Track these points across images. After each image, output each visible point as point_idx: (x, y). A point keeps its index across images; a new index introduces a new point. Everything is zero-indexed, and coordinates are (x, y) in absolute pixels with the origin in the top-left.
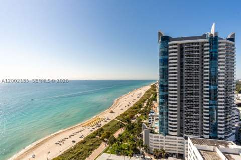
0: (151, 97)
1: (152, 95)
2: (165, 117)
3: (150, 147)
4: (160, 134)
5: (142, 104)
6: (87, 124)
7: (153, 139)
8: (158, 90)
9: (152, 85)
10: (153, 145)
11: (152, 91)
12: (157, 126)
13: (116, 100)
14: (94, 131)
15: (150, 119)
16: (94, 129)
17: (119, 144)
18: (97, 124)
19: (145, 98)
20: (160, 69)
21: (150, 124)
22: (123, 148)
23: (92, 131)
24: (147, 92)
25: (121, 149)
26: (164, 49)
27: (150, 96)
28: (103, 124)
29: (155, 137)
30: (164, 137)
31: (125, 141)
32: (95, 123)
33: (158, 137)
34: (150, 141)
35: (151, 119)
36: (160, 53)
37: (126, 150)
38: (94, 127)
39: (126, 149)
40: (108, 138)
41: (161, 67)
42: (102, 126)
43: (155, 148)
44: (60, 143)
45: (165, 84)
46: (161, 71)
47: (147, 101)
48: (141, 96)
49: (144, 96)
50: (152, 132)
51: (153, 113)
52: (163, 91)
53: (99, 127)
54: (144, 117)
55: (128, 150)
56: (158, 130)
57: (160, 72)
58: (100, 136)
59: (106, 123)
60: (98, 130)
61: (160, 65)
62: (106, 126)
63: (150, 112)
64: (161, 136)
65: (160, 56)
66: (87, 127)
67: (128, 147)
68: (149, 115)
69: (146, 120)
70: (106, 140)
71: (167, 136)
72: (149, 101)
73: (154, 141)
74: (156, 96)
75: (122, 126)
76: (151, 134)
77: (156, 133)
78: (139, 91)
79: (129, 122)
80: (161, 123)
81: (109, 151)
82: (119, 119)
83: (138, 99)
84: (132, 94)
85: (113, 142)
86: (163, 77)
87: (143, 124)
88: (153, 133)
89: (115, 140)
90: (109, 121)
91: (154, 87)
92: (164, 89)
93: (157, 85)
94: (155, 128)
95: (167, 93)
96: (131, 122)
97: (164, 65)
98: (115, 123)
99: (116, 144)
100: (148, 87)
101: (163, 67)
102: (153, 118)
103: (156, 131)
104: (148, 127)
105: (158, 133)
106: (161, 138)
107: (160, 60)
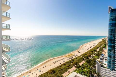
0: (102, 46)
1: (103, 45)
2: (112, 59)
3: (101, 74)
4: (109, 68)
5: (96, 49)
6: (66, 56)
7: (103, 70)
8: (107, 42)
9: (103, 39)
10: (103, 74)
11: (103, 43)
12: (107, 63)
13: (81, 46)
14: (69, 60)
15: (101, 58)
16: (69, 59)
17: (82, 69)
18: (71, 57)
19: (98, 46)
20: (109, 29)
21: (101, 61)
22: (84, 71)
23: (68, 60)
24: (100, 43)
25: (83, 72)
27: (102, 45)
28: (74, 57)
30: (111, 71)
31: (85, 68)
32: (70, 56)
34: (101, 71)
35: (102, 59)
36: (109, 20)
37: (86, 73)
39: (86, 72)
40: (76, 65)
41: (110, 28)
42: (73, 58)
43: (104, 76)
44: (55, 63)
45: (113, 39)
46: (110, 30)
47: (99, 48)
48: (96, 45)
50: (102, 66)
51: (104, 55)
52: (111, 43)
53: (72, 58)
54: (97, 57)
55: (87, 73)
56: (107, 66)
58: (72, 63)
59: (75, 57)
60: (71, 60)
61: (109, 27)
62: (75, 58)
63: (101, 55)
66: (66, 57)
68: (101, 56)
69: (98, 59)
70: (75, 65)
71: (113, 71)
72: (101, 48)
73: (104, 72)
74: (106, 45)
75: (83, 60)
76: (101, 67)
77: (105, 67)
78: (94, 42)
79: (88, 58)
80: (109, 62)
81: (77, 71)
82: (82, 56)
83: (94, 47)
84: (90, 44)
85: (79, 67)
86: (112, 34)
87: (96, 60)
88: (103, 67)
89: (80, 67)
90: (77, 56)
91: (104, 40)
92: (112, 42)
93: (107, 39)
94: (105, 65)
95: (114, 44)
96: (89, 58)
97: (112, 27)
98: (80, 58)
99: (80, 68)
100: (101, 40)
101: (111, 28)
102: (103, 59)
103: (105, 66)
104: (100, 63)
105: (107, 67)
106: (109, 71)
107: (109, 24)
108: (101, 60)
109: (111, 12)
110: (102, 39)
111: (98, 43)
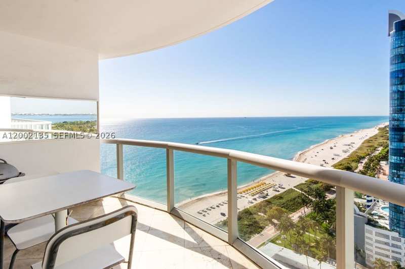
0: (377, 153)
1: (380, 149)
3: (367, 252)
4: (393, 230)
5: (353, 164)
6: (244, 189)
7: (374, 238)
10: (375, 250)
11: (381, 140)
12: (386, 213)
13: (299, 153)
14: (255, 202)
15: (369, 197)
16: (255, 199)
17: (299, 233)
18: (261, 192)
19: (361, 154)
21: (369, 206)
22: (307, 241)
23: (252, 203)
24: (369, 141)
25: (304, 242)
26: (399, 50)
27: (375, 149)
28: (271, 193)
29: (378, 234)
30: (403, 239)
31: (310, 230)
32: (257, 190)
33: (387, 237)
34: (366, 240)
35: (372, 198)
36: (392, 59)
37: (313, 247)
38: (255, 197)
39: (313, 244)
40: (278, 219)
42: (269, 197)
43: (379, 257)
44: (204, 213)
47: (365, 161)
48: (354, 149)
49: (360, 148)
50: (371, 223)
52: (400, 140)
53: (264, 197)
55: (317, 248)
56: (388, 222)
57: (392, 99)
58: (265, 212)
59: (277, 193)
60: (262, 202)
61: (392, 85)
62: (275, 198)
64: (396, 235)
65: (392, 64)
66: (243, 194)
67: (317, 242)
70: (275, 221)
72: (371, 160)
73: (377, 241)
75: (305, 202)
76: (367, 227)
77: (381, 227)
78: (347, 139)
79: (320, 194)
81: (280, 242)
82: (302, 190)
83: (346, 156)
84: (332, 145)
85: (286, 227)
88: (374, 226)
89: (292, 225)
90: (282, 191)
94: (381, 217)
96: (324, 197)
97: (401, 84)
98: (293, 195)
99: (292, 232)
100: (372, 132)
103: (382, 222)
104: (364, 211)
105: (388, 227)
106: (394, 238)
107: (392, 73)
108: (368, 201)
109: (396, 32)
110: (380, 129)
111: (363, 143)
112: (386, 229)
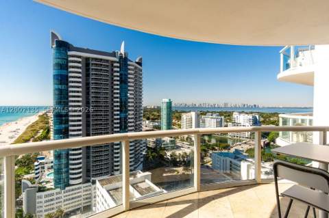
0: (39, 135)
1: (41, 131)
2: (64, 161)
3: (38, 214)
4: (56, 188)
7: (44, 200)
8: (51, 123)
9: (41, 114)
10: (44, 209)
11: (41, 125)
15: (36, 170)
20: (55, 89)
21: (38, 177)
24: (32, 126)
27: (37, 132)
29: (46, 196)
30: (63, 191)
33: (52, 195)
34: (38, 205)
35: (40, 170)
36: (54, 66)
41: (56, 87)
43: (47, 213)
46: (57, 92)
48: (20, 134)
49: (25, 133)
50: (41, 190)
51: (43, 158)
52: (61, 123)
54: (25, 169)
56: (53, 183)
57: (55, 94)
61: (55, 84)
63: (37, 159)
64: (58, 190)
65: (54, 69)
68: (36, 163)
69: (28, 173)
71: (67, 188)
73: (47, 201)
74: (48, 131)
76: (38, 194)
77: (48, 190)
80: (58, 172)
86: (61, 102)
87: (23, 181)
88: (43, 191)
91: (44, 118)
92: (62, 120)
93: (51, 115)
94: (47, 182)
95: (66, 125)
97: (60, 84)
100: (34, 119)
101: (60, 87)
102: (43, 168)
103: (48, 186)
104: (34, 183)
105: (53, 187)
106: (57, 194)
107: (54, 76)
108: (36, 174)
109: (57, 47)
110: (39, 116)
111: (27, 128)
112: (52, 189)
